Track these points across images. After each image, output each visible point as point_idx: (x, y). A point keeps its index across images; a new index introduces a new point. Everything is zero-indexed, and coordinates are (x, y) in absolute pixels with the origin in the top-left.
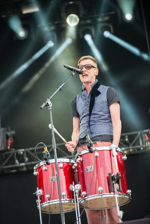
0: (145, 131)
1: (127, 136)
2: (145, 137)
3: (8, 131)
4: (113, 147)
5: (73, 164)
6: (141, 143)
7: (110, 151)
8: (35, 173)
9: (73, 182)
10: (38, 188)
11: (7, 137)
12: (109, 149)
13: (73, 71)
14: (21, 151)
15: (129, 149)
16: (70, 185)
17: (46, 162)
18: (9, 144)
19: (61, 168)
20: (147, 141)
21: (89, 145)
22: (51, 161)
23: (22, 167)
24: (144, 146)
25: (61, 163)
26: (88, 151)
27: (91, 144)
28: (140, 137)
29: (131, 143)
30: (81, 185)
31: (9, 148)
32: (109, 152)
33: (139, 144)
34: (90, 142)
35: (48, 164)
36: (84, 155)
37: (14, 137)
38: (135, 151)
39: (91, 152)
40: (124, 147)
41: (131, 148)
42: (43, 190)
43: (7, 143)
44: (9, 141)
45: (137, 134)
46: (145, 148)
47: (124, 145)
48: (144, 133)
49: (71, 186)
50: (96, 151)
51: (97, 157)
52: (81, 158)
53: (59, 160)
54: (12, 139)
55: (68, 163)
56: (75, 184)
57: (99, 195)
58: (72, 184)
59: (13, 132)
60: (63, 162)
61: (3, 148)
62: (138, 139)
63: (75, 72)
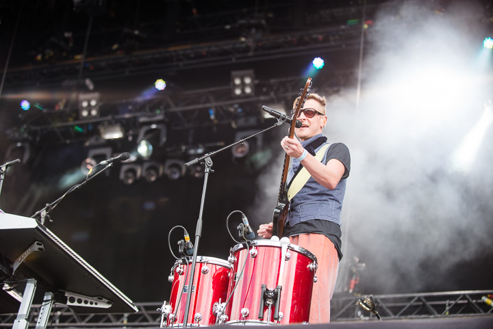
4: (284, 242)
7: (280, 248)
9: (220, 299)
10: (165, 302)
11: (351, 274)
13: (281, 118)
17: (182, 260)
18: (352, 286)
19: (205, 272)
21: (243, 235)
25: (205, 264)
31: (351, 291)
35: (185, 262)
44: (353, 281)
49: (216, 304)
50: (253, 247)
54: (358, 278)
56: (222, 302)
57: (240, 322)
58: (218, 301)
60: (215, 265)
61: (340, 291)
63: (284, 121)
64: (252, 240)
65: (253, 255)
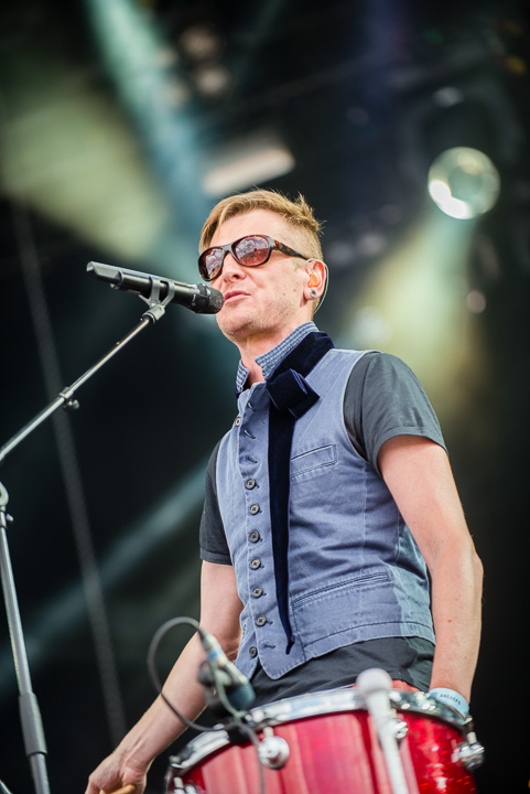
4: (375, 690)
7: (362, 715)
12: (351, 706)
13: (155, 295)
21: (223, 698)
26: (223, 740)
32: (353, 725)
34: (222, 678)
39: (240, 739)
50: (268, 731)
51: (278, 764)
63: (167, 300)
64: (249, 708)
65: (274, 761)
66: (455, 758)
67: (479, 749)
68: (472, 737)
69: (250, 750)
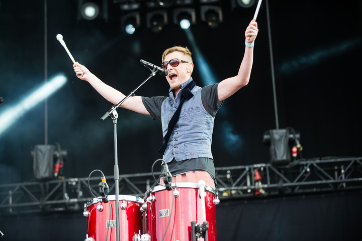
0: (255, 166)
1: (229, 172)
2: (255, 175)
3: (56, 150)
5: (141, 204)
6: (249, 184)
7: (197, 189)
8: (86, 213)
9: (140, 231)
10: (87, 235)
11: (55, 159)
12: (195, 187)
14: (74, 181)
15: (231, 190)
16: (134, 235)
17: (103, 199)
18: (57, 170)
19: (123, 208)
20: (257, 181)
21: (167, 179)
22: (111, 198)
23: (73, 204)
24: (253, 187)
25: (124, 201)
26: (164, 188)
27: (169, 178)
28: (248, 173)
29: (234, 182)
30: (151, 235)
31: (56, 174)
32: (194, 191)
33: (246, 184)
34: (168, 175)
35: (105, 201)
36: (159, 192)
37: (64, 159)
38: (239, 193)
39: (168, 189)
40: (223, 187)
41: (234, 190)
42: (95, 238)
43: (54, 167)
44: (58, 166)
45: (244, 169)
46: (254, 191)
47: (224, 184)
48: (255, 168)
49: (136, 235)
50: (176, 189)
51: (176, 197)
52: (153, 196)
53: (121, 197)
54: (62, 162)
55: (134, 202)
56: (142, 234)
58: (138, 233)
59: (65, 153)
60: (127, 201)
61: (47, 175)
62: (245, 177)
63: (156, 71)
66: (214, 201)
67: (219, 201)
68: (218, 197)
69: (170, 191)
